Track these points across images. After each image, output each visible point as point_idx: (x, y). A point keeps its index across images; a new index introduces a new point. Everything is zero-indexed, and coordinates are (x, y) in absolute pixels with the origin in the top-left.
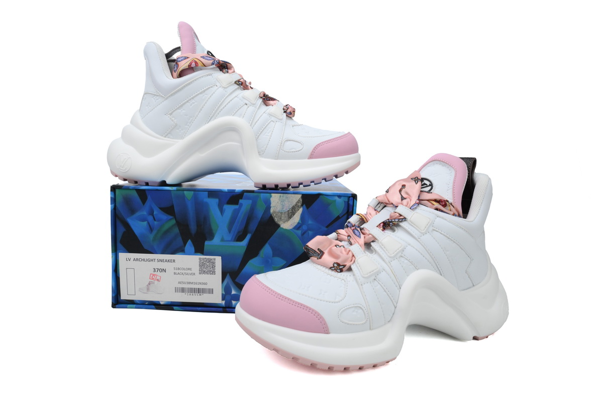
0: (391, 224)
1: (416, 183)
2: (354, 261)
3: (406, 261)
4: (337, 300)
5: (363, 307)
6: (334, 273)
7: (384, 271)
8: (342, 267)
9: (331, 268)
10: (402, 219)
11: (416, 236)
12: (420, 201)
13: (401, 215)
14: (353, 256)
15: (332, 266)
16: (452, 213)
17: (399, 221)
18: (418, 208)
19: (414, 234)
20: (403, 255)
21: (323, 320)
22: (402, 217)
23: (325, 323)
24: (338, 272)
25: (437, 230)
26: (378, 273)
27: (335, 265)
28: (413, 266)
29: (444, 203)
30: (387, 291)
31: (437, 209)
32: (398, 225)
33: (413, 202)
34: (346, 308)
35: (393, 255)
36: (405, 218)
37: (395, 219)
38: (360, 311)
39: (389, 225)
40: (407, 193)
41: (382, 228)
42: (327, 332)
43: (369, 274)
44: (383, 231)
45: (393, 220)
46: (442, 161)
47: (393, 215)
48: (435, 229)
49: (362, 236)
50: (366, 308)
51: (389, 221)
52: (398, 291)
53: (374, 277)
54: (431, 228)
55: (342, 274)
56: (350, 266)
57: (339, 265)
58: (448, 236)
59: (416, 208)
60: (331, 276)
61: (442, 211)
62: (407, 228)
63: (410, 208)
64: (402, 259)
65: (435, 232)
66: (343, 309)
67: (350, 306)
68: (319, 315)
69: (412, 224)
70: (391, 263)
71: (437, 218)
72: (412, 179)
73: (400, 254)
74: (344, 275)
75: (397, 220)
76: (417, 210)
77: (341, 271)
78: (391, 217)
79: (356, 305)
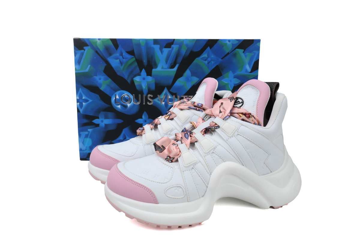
0: (210, 130)
1: (231, 102)
2: (180, 156)
3: (216, 156)
4: (165, 182)
5: (182, 187)
6: (167, 163)
7: (200, 163)
8: (172, 159)
9: (166, 159)
10: (217, 127)
11: (225, 139)
12: (232, 114)
13: (216, 124)
14: (180, 151)
15: (166, 158)
16: (253, 122)
17: (215, 128)
18: (229, 119)
19: (224, 137)
20: (214, 152)
21: (154, 195)
22: (216, 126)
23: (155, 197)
24: (169, 162)
25: (241, 134)
26: (195, 164)
27: (168, 158)
28: (221, 159)
29: (248, 116)
30: (201, 176)
31: (243, 120)
32: (214, 131)
33: (226, 115)
34: (170, 187)
35: (207, 152)
36: (219, 126)
37: (212, 127)
38: (180, 189)
39: (209, 130)
40: (224, 109)
41: (203, 133)
42: (156, 202)
43: (189, 165)
44: (203, 135)
45: (211, 128)
46: (252, 85)
47: (211, 124)
48: (239, 134)
49: (190, 138)
50: (184, 187)
51: (209, 128)
52: (209, 176)
53: (192, 166)
54: (236, 133)
55: (172, 163)
56: (178, 159)
57: (170, 157)
58: (248, 139)
59: (227, 119)
60: (165, 164)
61: (246, 121)
62: (220, 133)
63: (223, 119)
64: (213, 154)
65: (239, 136)
66: (169, 188)
67: (174, 186)
68: (151, 191)
69: (223, 130)
70: (206, 157)
71: (242, 126)
72: (229, 98)
73: (212, 151)
74: (173, 164)
75: (213, 128)
76: (228, 121)
77: (172, 162)
78: (210, 125)
79: (178, 185)
